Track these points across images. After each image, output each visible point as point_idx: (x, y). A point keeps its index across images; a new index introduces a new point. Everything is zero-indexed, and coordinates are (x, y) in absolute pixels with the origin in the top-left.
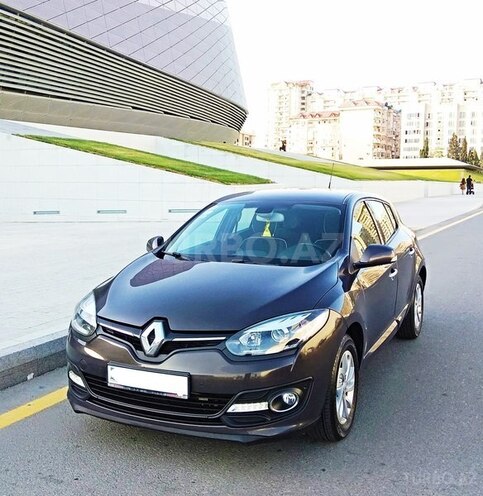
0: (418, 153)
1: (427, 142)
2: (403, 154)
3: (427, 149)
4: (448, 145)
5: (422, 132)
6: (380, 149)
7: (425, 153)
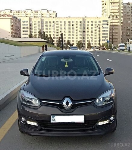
0: (28, 36)
1: (31, 32)
2: (22, 36)
3: (31, 35)
4: (38, 33)
5: (29, 28)
6: (13, 34)
7: (30, 36)
